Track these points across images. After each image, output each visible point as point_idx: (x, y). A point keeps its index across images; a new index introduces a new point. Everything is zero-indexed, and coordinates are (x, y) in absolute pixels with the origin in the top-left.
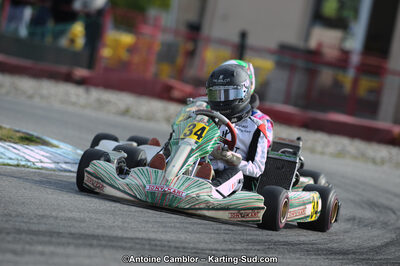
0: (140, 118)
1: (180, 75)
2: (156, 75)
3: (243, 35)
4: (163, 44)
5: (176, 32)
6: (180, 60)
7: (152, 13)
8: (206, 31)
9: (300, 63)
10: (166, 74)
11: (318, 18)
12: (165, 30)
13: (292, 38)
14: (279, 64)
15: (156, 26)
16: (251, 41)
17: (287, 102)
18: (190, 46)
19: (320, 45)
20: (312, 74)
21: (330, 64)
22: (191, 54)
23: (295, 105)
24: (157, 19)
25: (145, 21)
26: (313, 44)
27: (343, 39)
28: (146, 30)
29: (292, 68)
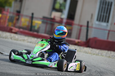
0: (3, 38)
1: (14, 26)
2: (8, 26)
3: (33, 14)
4: (10, 17)
5: (13, 13)
6: (15, 21)
7: (6, 8)
8: (22, 13)
9: (49, 22)
10: (11, 25)
11: (54, 9)
12: (10, 13)
13: (47, 15)
14: (43, 22)
15: (8, 12)
16: (35, 16)
17: (45, 33)
18: (17, 17)
19: (55, 17)
20: (52, 25)
21: (57, 22)
22: (18, 19)
23: (48, 34)
24: (8, 10)
25: (4, 10)
26: (52, 16)
27: (61, 15)
28: (5, 13)
29: (47, 23)
